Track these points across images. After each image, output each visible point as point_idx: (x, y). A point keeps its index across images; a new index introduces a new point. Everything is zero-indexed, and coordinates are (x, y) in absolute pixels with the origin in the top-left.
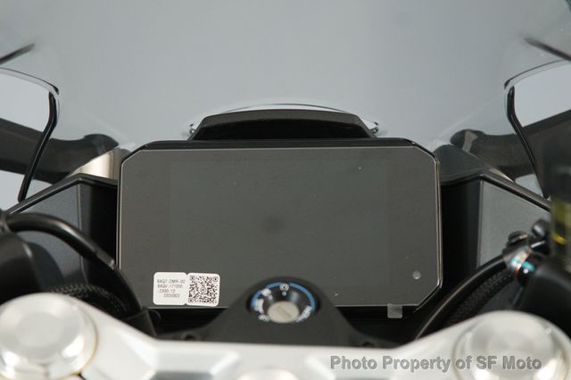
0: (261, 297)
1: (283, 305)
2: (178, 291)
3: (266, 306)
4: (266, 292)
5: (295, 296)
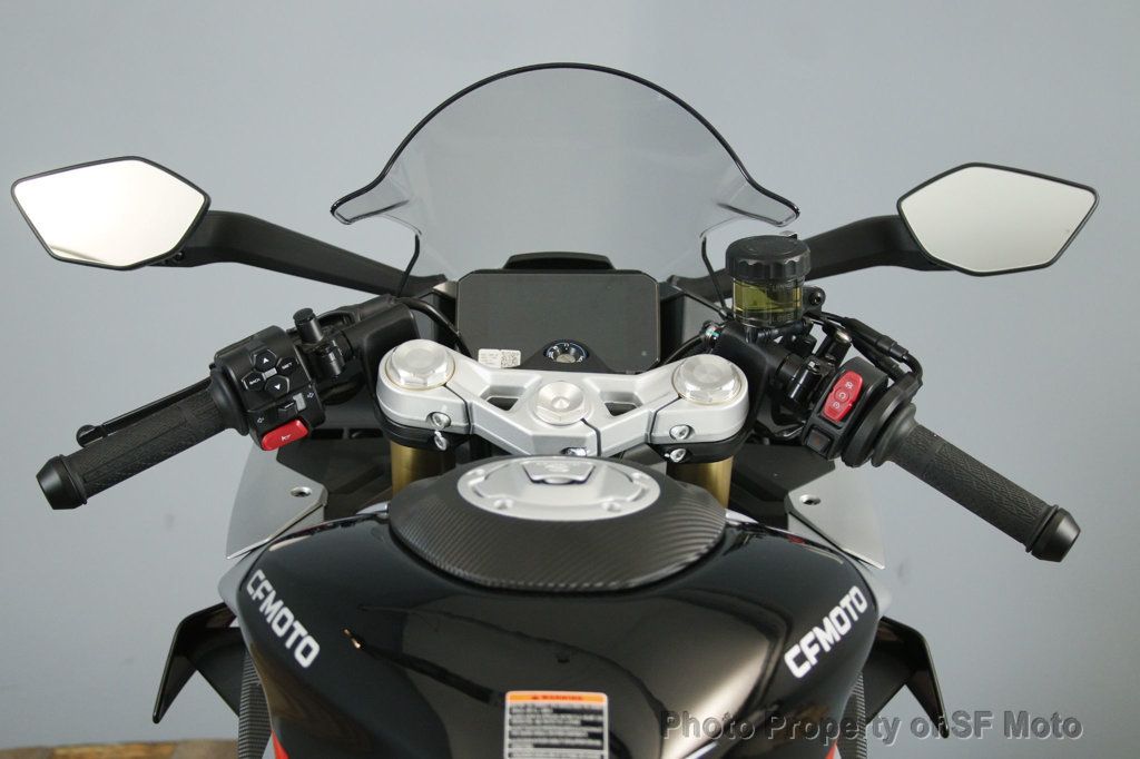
0: (552, 350)
1: (566, 356)
2: (494, 361)
3: (556, 355)
4: (555, 347)
5: (573, 350)
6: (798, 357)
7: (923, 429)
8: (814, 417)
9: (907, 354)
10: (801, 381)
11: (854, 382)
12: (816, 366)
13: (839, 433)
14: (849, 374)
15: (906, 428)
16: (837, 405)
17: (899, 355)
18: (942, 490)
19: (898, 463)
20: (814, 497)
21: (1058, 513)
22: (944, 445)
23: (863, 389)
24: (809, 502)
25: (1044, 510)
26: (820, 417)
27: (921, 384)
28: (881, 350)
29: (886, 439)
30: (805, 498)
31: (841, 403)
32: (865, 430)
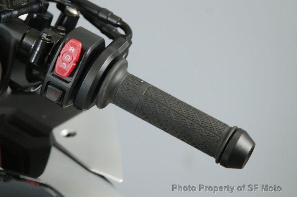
6: (36, 31)
7: (133, 77)
8: (49, 75)
9: (121, 21)
10: (38, 49)
11: (75, 46)
12: (47, 37)
13: (69, 86)
14: (71, 41)
15: (119, 77)
16: (64, 66)
17: (114, 21)
18: (150, 122)
19: (117, 104)
20: (72, 131)
21: (238, 132)
22: (149, 88)
23: (83, 51)
24: (69, 135)
25: (226, 130)
26: (53, 75)
27: (130, 43)
28: (101, 19)
29: (104, 88)
30: (65, 132)
31: (67, 64)
32: (88, 81)
